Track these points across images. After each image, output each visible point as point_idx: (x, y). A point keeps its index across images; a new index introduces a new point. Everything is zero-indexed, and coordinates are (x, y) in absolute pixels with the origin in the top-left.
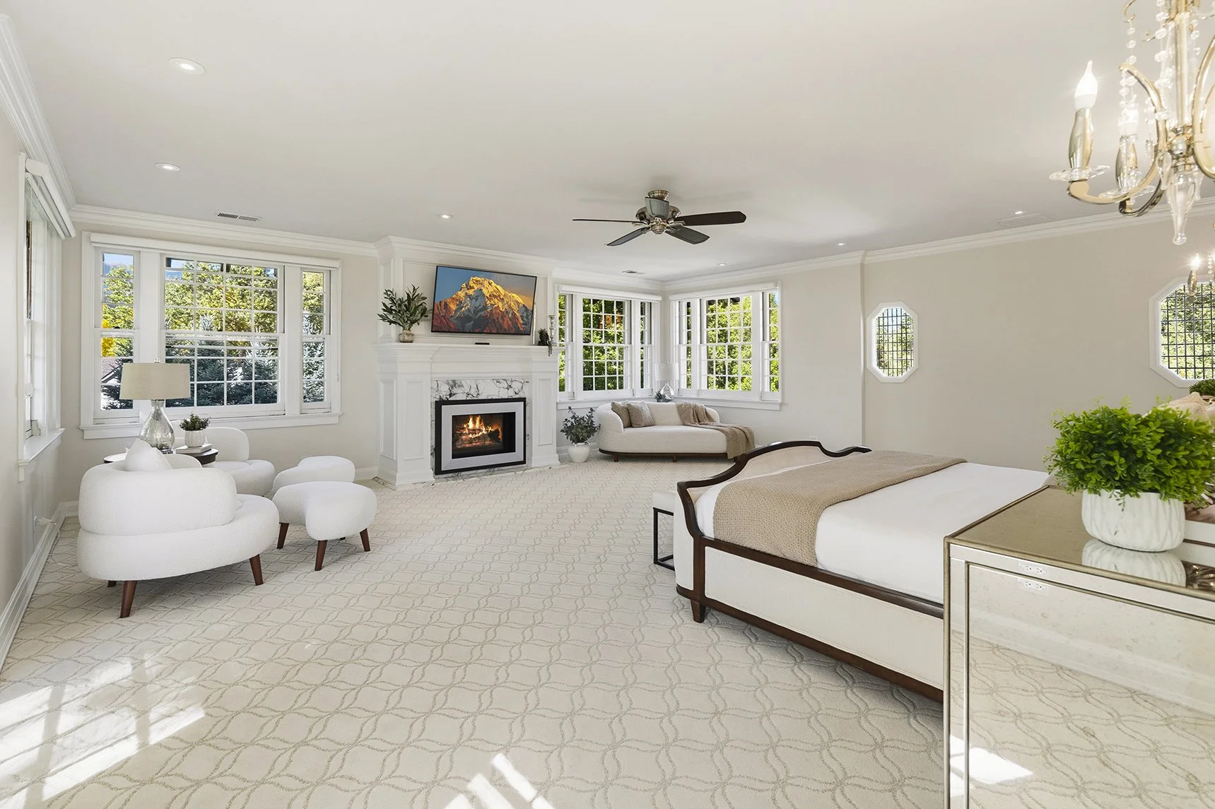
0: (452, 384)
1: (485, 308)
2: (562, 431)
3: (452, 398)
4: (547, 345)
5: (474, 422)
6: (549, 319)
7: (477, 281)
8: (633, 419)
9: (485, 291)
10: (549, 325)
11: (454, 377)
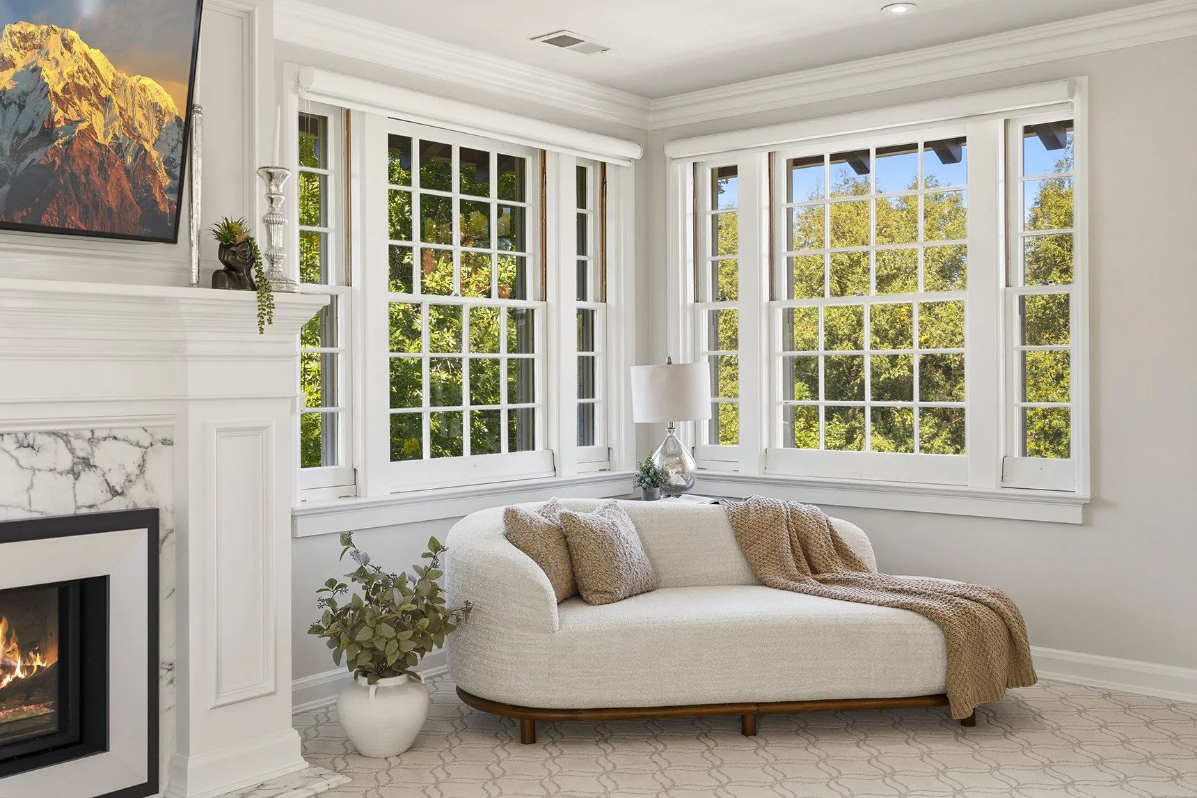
1: (48, 133)
2: (316, 630)
4: (254, 288)
6: (260, 186)
7: (24, 38)
8: (586, 567)
9: (50, 75)
10: (261, 208)
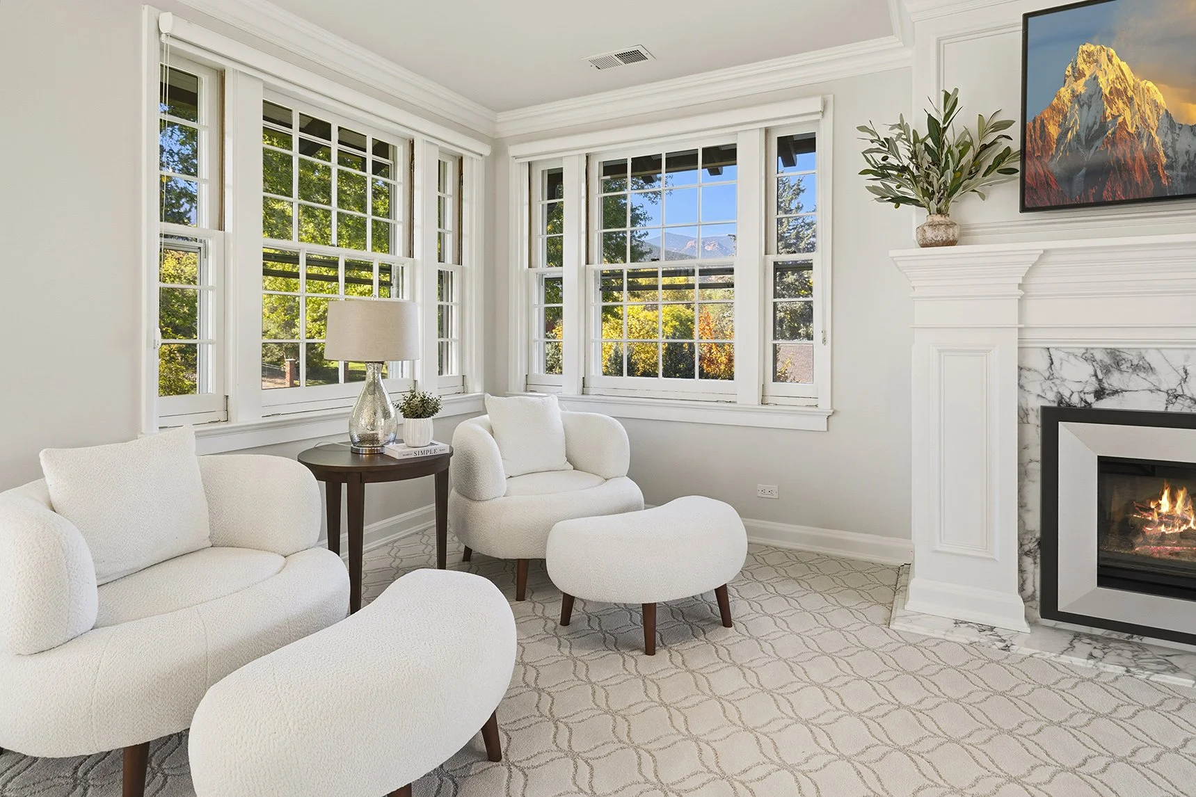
0: (1107, 360)
3: (1107, 404)
5: (1173, 499)
7: (1089, 55)
9: (1103, 82)
11: (1117, 339)
